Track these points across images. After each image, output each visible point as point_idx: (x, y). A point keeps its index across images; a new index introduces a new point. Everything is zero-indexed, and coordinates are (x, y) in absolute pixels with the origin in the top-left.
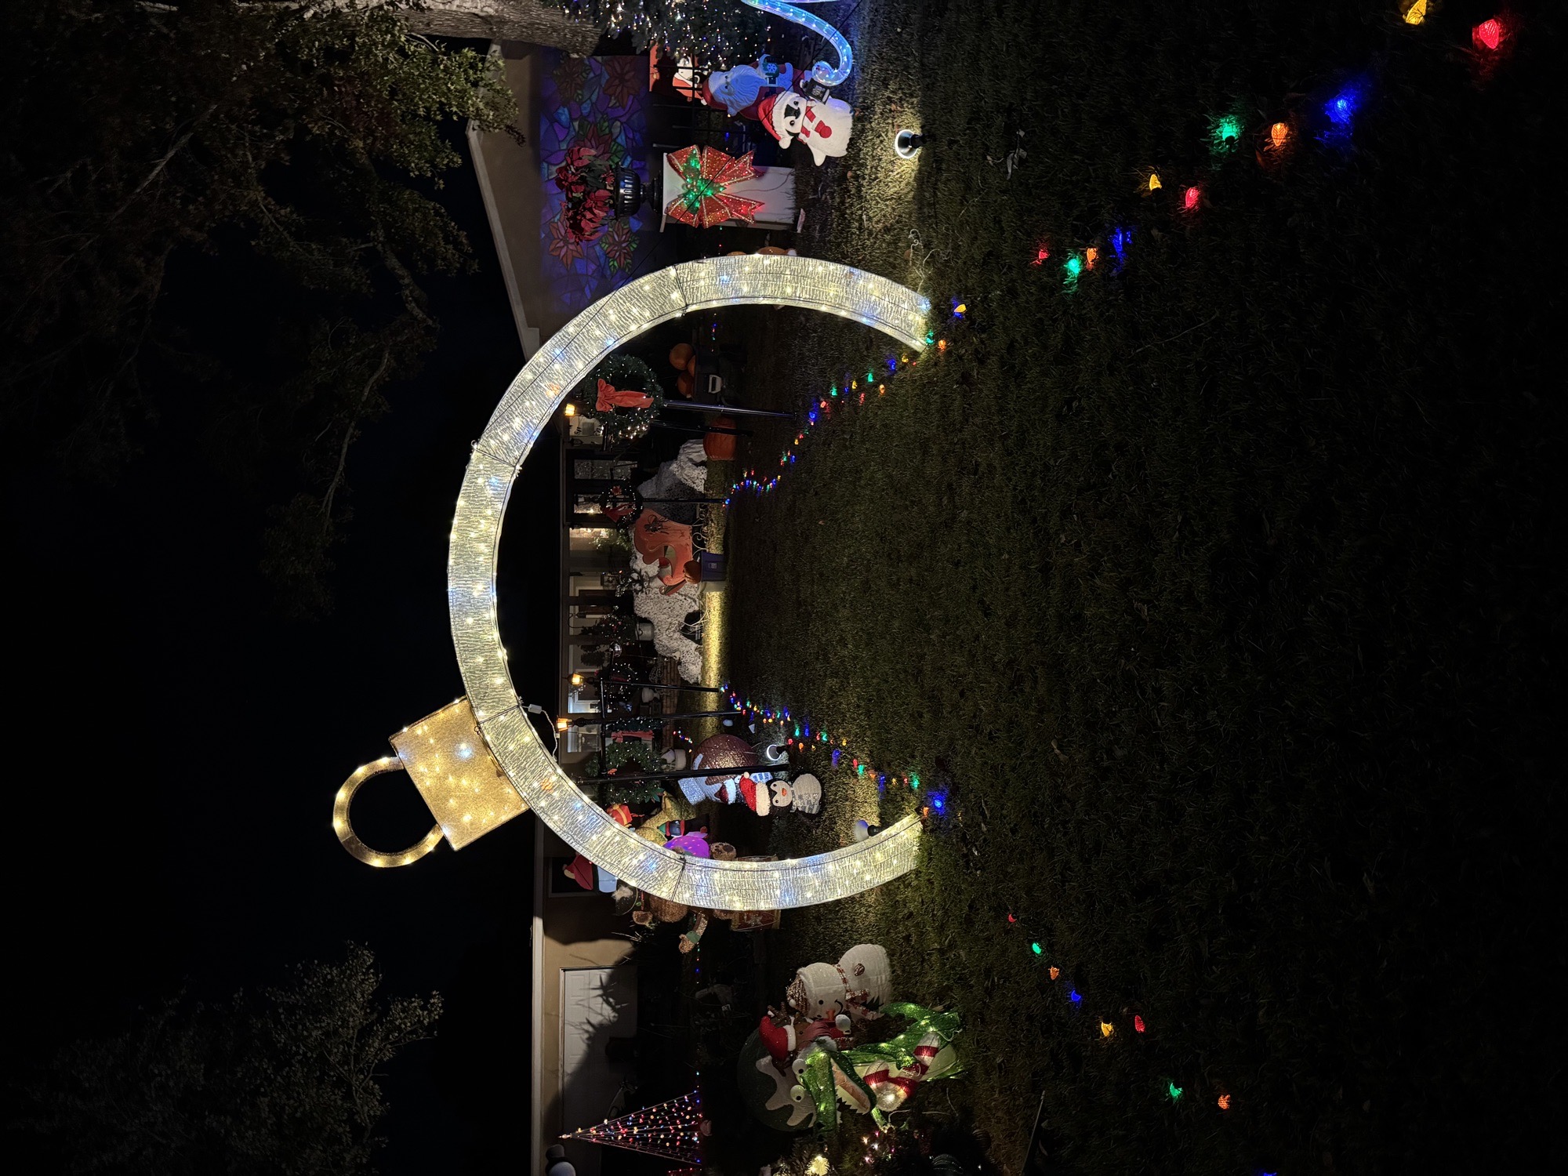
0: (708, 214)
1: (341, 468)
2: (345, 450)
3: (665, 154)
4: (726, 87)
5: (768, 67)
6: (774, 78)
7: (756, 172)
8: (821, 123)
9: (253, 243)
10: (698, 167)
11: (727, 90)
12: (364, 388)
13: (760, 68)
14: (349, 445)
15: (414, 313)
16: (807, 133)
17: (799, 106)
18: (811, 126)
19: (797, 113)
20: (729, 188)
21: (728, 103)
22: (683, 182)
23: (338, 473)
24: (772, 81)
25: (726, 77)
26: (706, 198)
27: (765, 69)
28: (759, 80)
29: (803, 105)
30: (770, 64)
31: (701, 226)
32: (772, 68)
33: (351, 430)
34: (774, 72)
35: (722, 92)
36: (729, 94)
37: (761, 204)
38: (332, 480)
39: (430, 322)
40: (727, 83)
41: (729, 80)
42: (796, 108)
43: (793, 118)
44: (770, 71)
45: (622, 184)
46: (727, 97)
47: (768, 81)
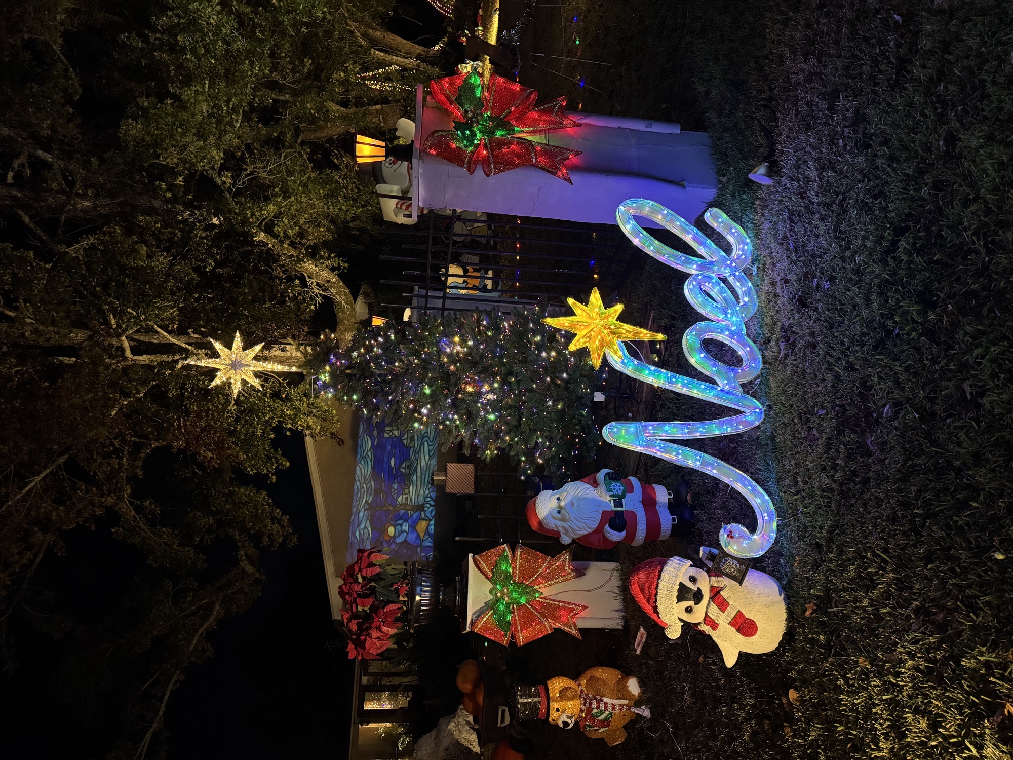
0: (522, 631)
1: (161, 714)
2: (167, 697)
3: (470, 555)
4: (559, 512)
5: (612, 488)
6: (620, 499)
7: (575, 570)
8: (740, 614)
9: (113, 530)
10: (510, 570)
11: (559, 516)
12: (194, 636)
13: (602, 488)
14: (172, 691)
15: (246, 569)
16: (714, 626)
17: (699, 585)
18: (723, 619)
19: (698, 597)
20: (547, 591)
21: (561, 530)
22: (491, 586)
23: (158, 718)
24: (618, 503)
25: (558, 499)
26: (521, 607)
27: (609, 490)
28: (599, 503)
29: (704, 584)
30: (614, 484)
31: (513, 643)
32: (617, 488)
33: (175, 677)
34: (620, 493)
35: (554, 518)
36: (563, 520)
37: (585, 607)
38: (151, 726)
39: (258, 575)
40: (560, 507)
41: (563, 504)
42: (694, 588)
43: (691, 603)
44: (615, 492)
45: (418, 589)
46: (559, 523)
47: (613, 505)
